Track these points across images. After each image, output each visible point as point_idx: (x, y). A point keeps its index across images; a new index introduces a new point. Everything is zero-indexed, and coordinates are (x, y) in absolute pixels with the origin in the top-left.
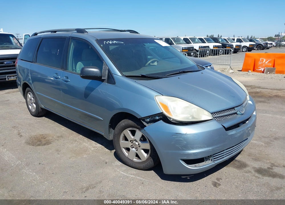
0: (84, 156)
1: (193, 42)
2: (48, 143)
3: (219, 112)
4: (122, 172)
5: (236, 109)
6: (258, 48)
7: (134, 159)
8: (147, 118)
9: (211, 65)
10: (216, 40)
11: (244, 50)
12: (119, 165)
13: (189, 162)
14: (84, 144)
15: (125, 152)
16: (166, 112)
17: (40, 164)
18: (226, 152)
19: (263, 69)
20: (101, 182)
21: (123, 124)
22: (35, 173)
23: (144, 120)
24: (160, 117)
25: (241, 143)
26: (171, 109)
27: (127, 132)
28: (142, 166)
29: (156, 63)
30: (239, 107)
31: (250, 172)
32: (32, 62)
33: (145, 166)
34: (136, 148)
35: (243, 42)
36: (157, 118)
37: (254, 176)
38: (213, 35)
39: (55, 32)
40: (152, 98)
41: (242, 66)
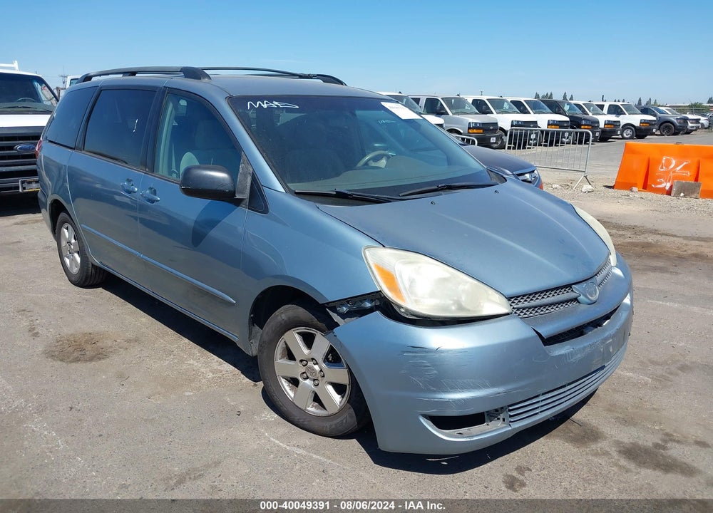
0: (187, 394)
1: (498, 111)
2: (100, 355)
3: (530, 295)
4: (277, 439)
5: (576, 289)
6: (663, 131)
7: (309, 409)
8: (343, 305)
9: (533, 171)
10: (555, 107)
11: (628, 133)
12: (271, 422)
13: (444, 422)
14: (191, 362)
15: (288, 389)
16: (390, 289)
17: (71, 408)
18: (542, 401)
19: (668, 186)
20: (217, 464)
21: (284, 316)
22: (56, 431)
23: (334, 309)
24: (373, 304)
25: (586, 376)
26: (403, 283)
27: (294, 338)
28: (327, 426)
29: (383, 163)
30: (584, 285)
31: (606, 454)
32: (74, 149)
33: (334, 426)
34: (314, 380)
35: (625, 114)
36: (368, 305)
37: (617, 465)
38: (551, 94)
39: (133, 73)
40: (357, 254)
41: (615, 176)
